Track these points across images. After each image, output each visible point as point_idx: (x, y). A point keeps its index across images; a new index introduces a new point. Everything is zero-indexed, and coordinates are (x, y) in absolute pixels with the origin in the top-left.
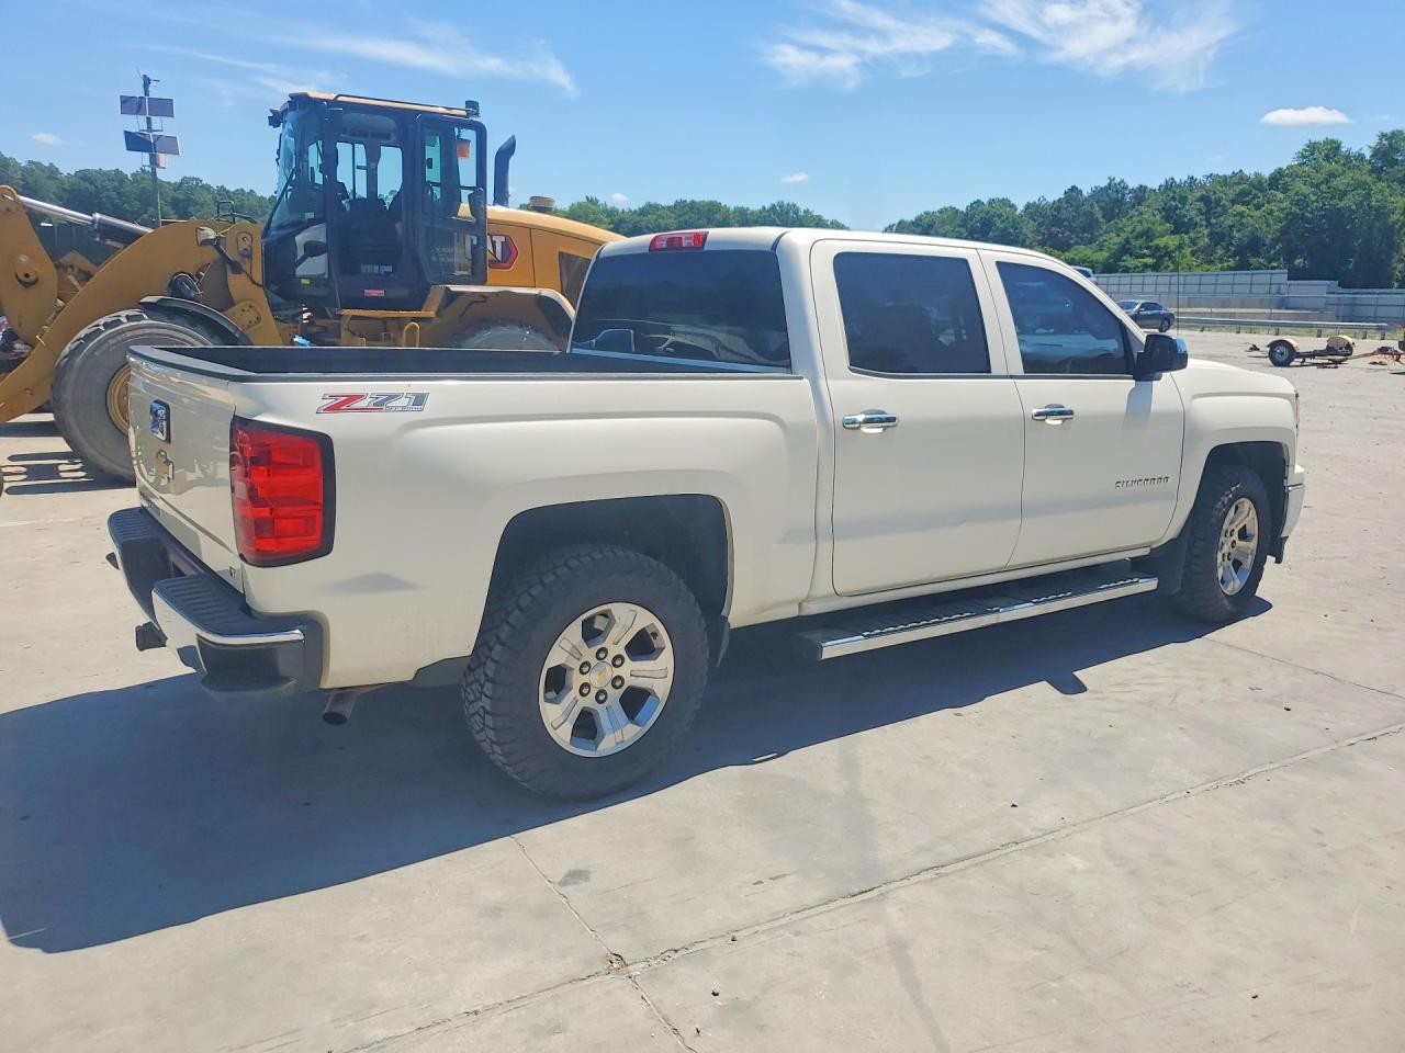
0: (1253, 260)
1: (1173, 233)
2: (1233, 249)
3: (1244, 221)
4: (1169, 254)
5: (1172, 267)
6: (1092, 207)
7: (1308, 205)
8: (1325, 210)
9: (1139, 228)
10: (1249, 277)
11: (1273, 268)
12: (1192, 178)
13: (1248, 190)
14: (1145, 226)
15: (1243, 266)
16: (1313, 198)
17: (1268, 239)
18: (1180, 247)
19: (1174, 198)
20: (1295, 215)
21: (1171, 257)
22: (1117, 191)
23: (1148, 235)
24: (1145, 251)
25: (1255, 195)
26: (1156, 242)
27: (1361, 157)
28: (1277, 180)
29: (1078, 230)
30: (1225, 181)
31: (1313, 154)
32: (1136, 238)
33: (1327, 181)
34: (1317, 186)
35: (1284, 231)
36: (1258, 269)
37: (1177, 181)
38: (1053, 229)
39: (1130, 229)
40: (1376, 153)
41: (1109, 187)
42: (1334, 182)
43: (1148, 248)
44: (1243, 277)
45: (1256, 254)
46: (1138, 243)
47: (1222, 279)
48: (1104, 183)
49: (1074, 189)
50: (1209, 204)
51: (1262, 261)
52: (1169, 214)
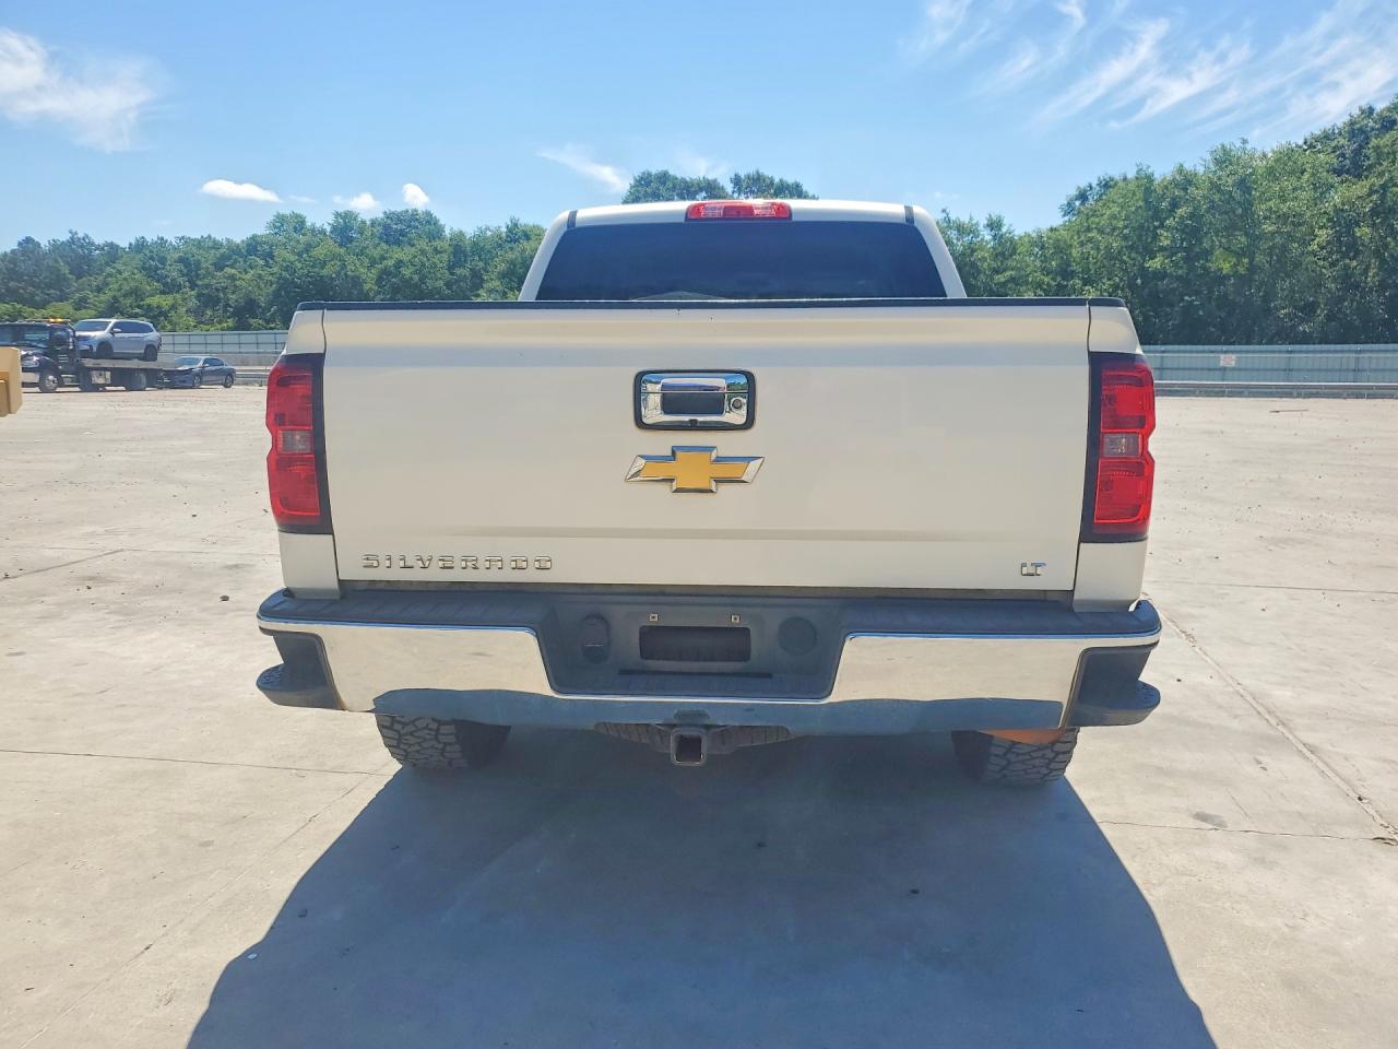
0: (252, 321)
1: (163, 293)
2: (232, 310)
3: (238, 283)
4: (165, 314)
5: (169, 327)
6: (56, 261)
7: (295, 272)
8: (311, 277)
9: (126, 287)
10: (254, 336)
11: (271, 329)
12: (162, 239)
13: (229, 256)
14: (133, 284)
15: (242, 326)
16: (299, 265)
17: (262, 301)
18: (173, 307)
19: (152, 258)
20: (286, 280)
21: (166, 317)
22: (82, 246)
23: (137, 293)
24: (137, 310)
25: (236, 260)
26: (148, 301)
27: (323, 232)
28: (253, 246)
29: (43, 285)
30: (199, 243)
31: (282, 225)
32: (125, 296)
33: (307, 251)
34: (300, 255)
35: (277, 294)
36: (259, 329)
37: (149, 240)
38: (12, 284)
39: (116, 286)
40: (334, 229)
41: (72, 241)
42: (314, 253)
43: (139, 307)
44: (248, 337)
45: (254, 316)
46: (128, 301)
47: (226, 339)
48: (64, 237)
49: (28, 240)
50: (189, 266)
51: (260, 322)
52: (151, 273)
